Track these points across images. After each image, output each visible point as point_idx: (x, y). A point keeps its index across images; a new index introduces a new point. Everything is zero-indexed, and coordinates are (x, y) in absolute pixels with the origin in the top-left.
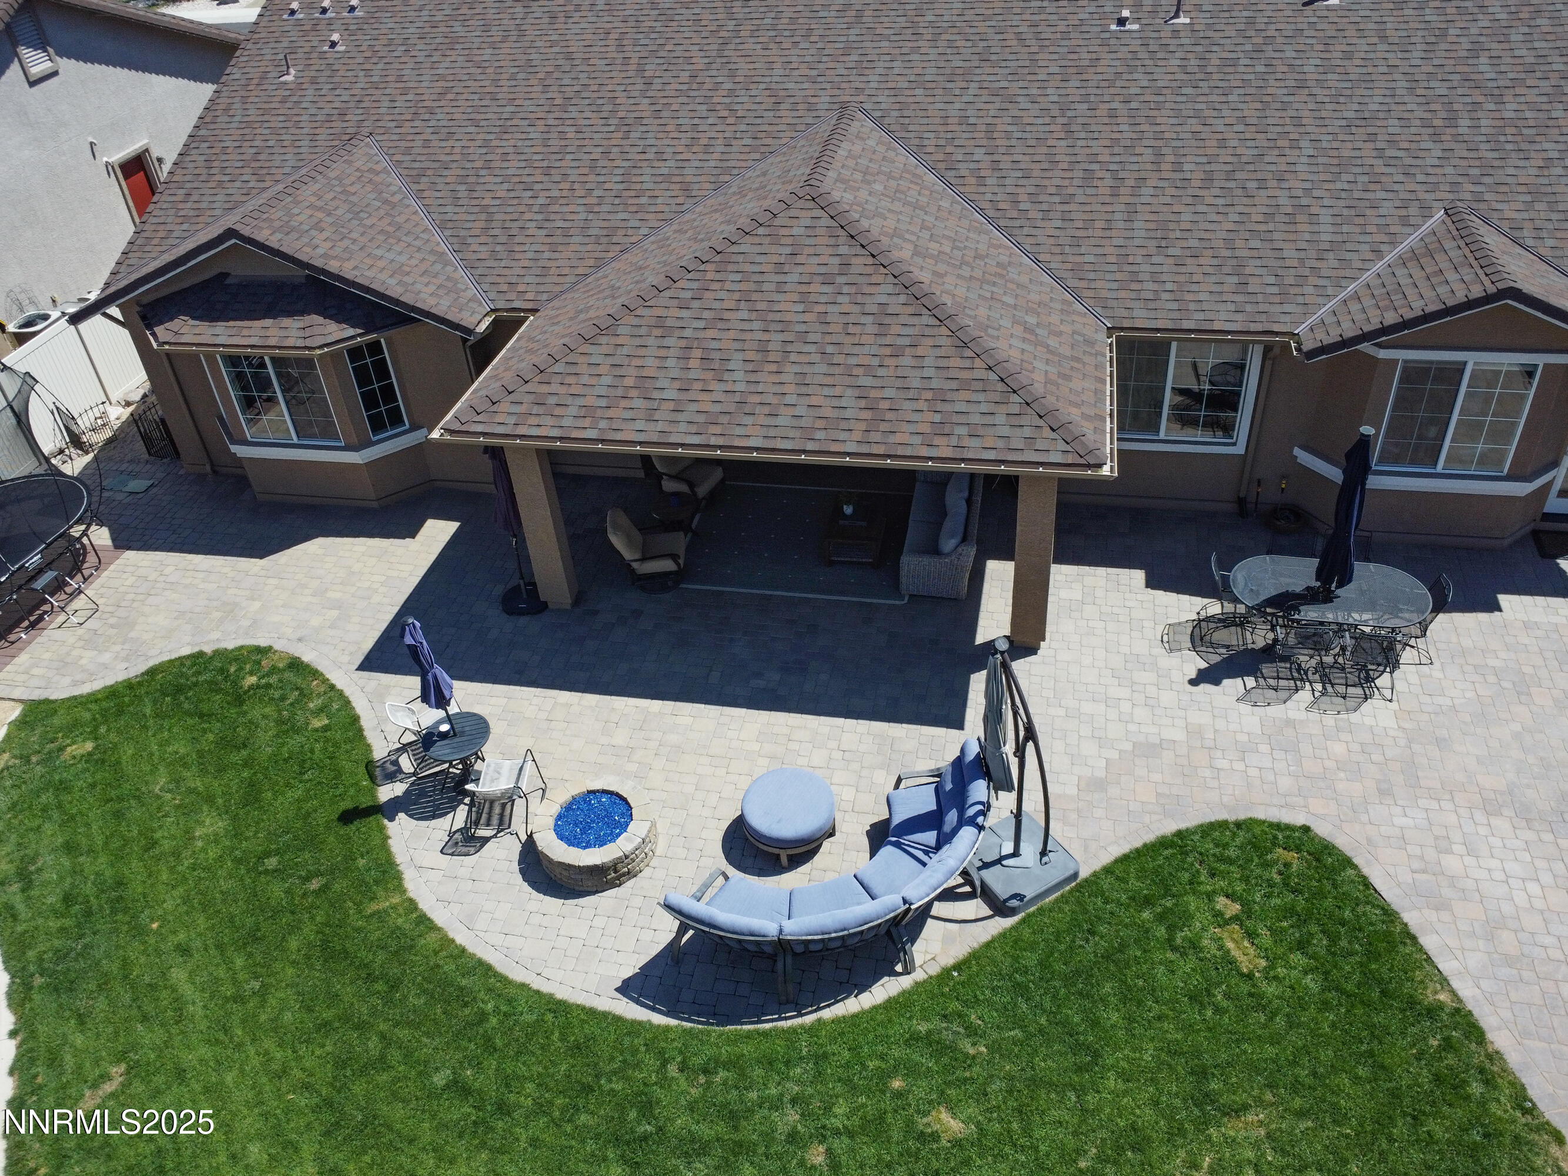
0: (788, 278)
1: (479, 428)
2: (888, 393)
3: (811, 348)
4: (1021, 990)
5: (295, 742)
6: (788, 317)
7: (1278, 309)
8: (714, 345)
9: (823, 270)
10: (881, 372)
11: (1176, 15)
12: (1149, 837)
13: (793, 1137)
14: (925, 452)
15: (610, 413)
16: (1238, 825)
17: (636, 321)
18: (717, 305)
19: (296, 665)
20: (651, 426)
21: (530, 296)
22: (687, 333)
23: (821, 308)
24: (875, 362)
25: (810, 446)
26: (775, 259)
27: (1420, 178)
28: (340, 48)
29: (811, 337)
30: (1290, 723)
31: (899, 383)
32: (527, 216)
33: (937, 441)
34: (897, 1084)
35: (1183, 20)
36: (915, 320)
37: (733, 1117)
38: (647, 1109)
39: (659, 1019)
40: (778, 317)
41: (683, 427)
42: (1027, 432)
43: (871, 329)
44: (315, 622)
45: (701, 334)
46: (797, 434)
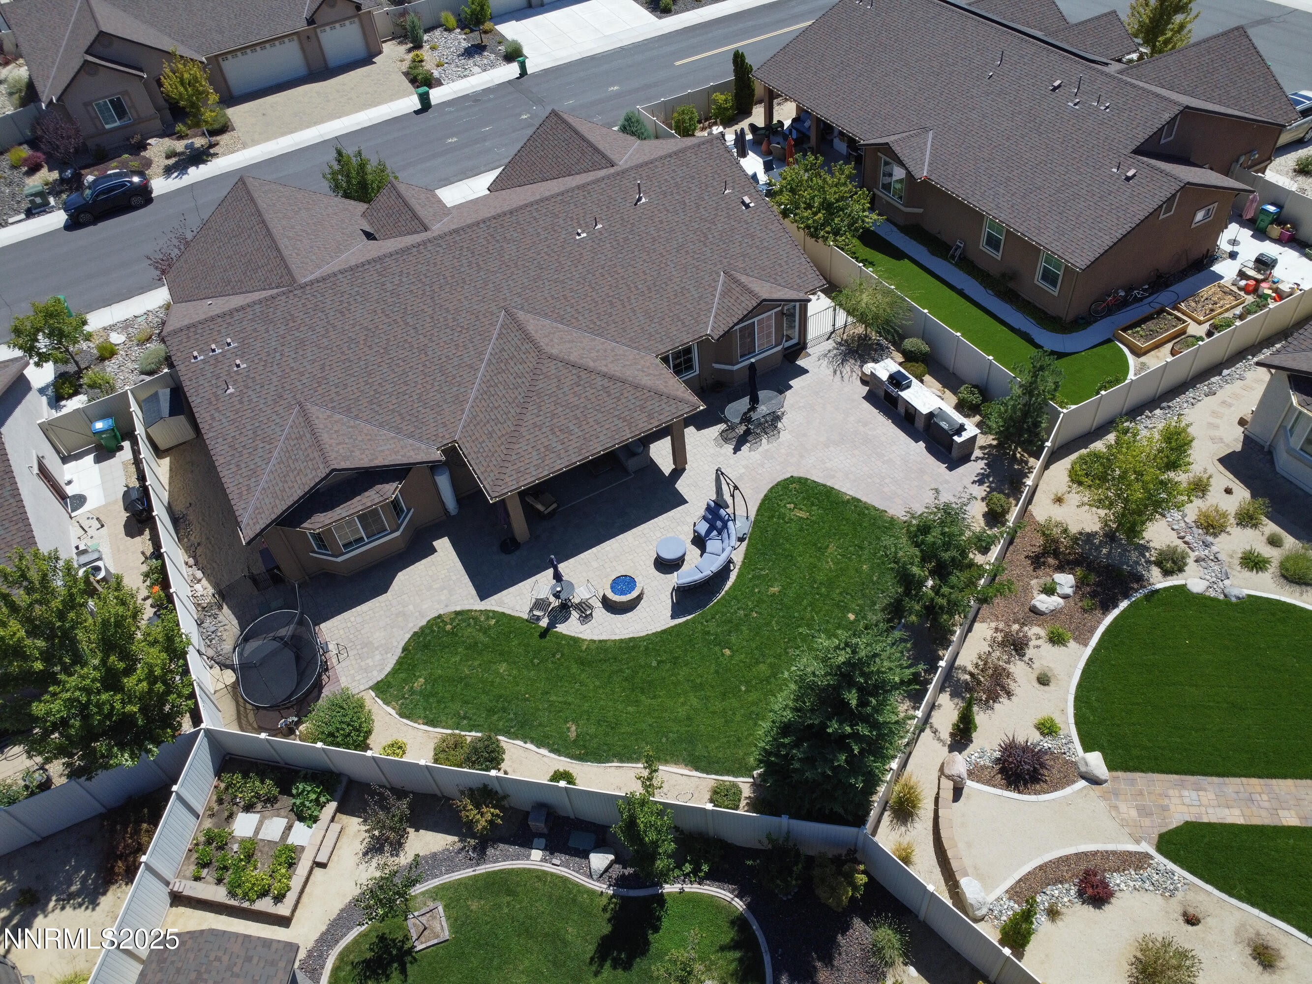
0: (565, 390)
1: (506, 491)
2: (627, 413)
3: (591, 411)
4: (764, 554)
6: (576, 403)
7: (698, 328)
8: (559, 424)
9: (573, 382)
10: (619, 408)
11: (596, 225)
12: (759, 501)
13: (746, 615)
14: (651, 427)
15: (546, 463)
16: (777, 485)
17: (526, 429)
18: (548, 410)
19: (457, 613)
20: (562, 461)
21: (447, 436)
22: (547, 424)
23: (584, 395)
24: (614, 405)
25: (617, 441)
26: (555, 385)
27: (710, 263)
28: (243, 366)
29: (589, 406)
30: (767, 450)
31: (627, 409)
32: (416, 406)
33: (652, 421)
34: (756, 590)
35: (599, 226)
36: (615, 386)
37: (730, 621)
38: (708, 633)
39: (689, 617)
40: (572, 405)
41: (573, 456)
42: (674, 406)
43: (605, 395)
44: (443, 598)
45: (552, 423)
46: (609, 440)
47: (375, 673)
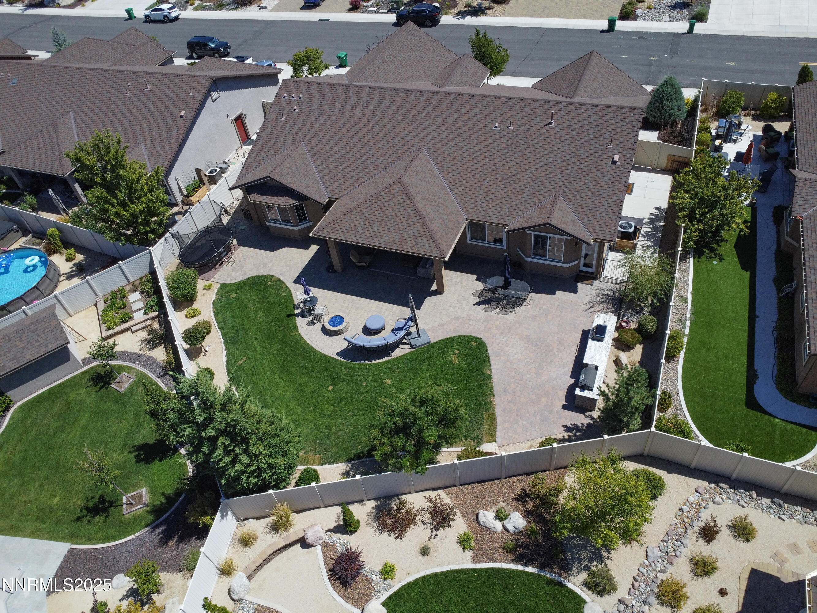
0: (391, 204)
1: (320, 234)
2: (406, 236)
3: (392, 222)
4: (410, 362)
5: (278, 298)
6: (389, 214)
7: (506, 218)
8: (372, 219)
9: (398, 202)
10: (405, 230)
11: (510, 126)
12: (448, 337)
13: (361, 381)
14: (410, 251)
15: (348, 234)
16: (467, 336)
17: (356, 211)
18: (374, 209)
19: (279, 280)
20: (355, 238)
21: (337, 195)
22: (367, 215)
23: (396, 212)
24: (405, 227)
25: (387, 247)
26: (389, 198)
27: (553, 184)
28: (297, 111)
29: (393, 220)
31: (408, 233)
32: (339, 171)
33: (413, 248)
34: (382, 375)
35: (512, 128)
36: (416, 218)
37: (351, 376)
38: (337, 374)
39: (342, 360)
40: (386, 213)
41: (362, 239)
42: (432, 248)
43: (406, 219)
44: (284, 270)
45: (370, 216)
46: (384, 243)
47: (229, 279)
